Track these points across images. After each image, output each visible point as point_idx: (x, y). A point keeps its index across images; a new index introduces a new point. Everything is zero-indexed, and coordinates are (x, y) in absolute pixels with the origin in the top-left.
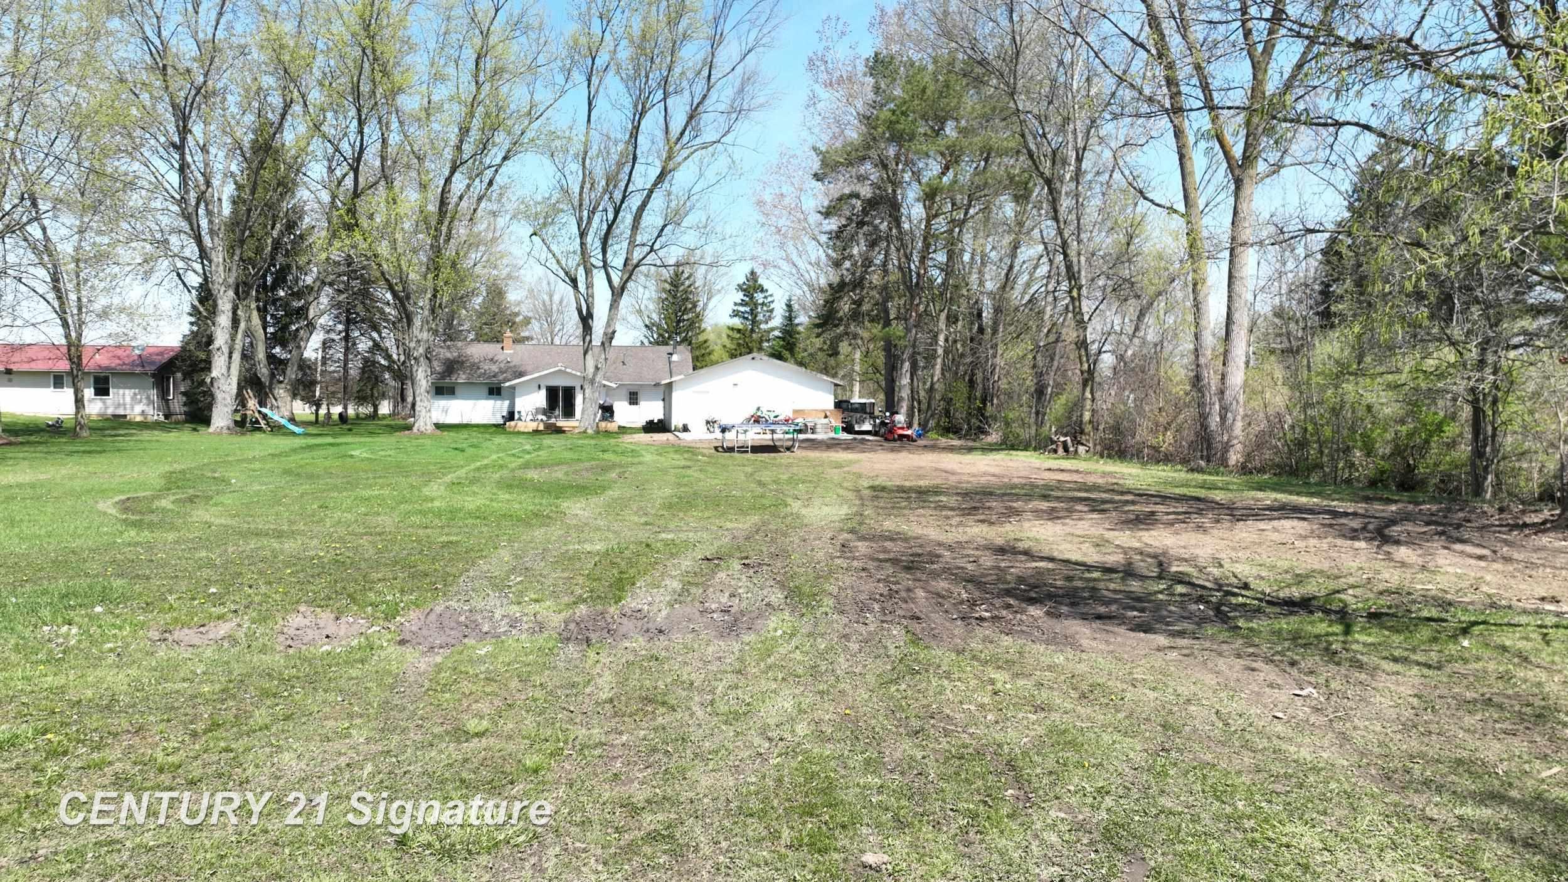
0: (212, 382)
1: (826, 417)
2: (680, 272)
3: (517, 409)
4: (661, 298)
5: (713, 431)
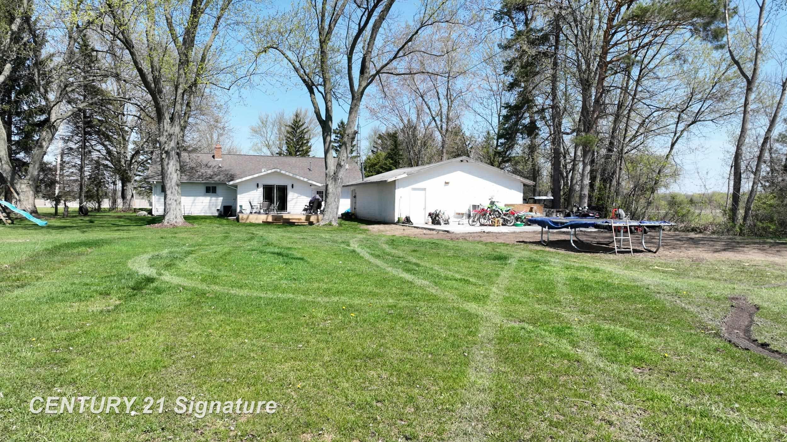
1: (531, 211)
2: (298, 120)
3: (239, 204)
4: (286, 136)
5: (439, 223)
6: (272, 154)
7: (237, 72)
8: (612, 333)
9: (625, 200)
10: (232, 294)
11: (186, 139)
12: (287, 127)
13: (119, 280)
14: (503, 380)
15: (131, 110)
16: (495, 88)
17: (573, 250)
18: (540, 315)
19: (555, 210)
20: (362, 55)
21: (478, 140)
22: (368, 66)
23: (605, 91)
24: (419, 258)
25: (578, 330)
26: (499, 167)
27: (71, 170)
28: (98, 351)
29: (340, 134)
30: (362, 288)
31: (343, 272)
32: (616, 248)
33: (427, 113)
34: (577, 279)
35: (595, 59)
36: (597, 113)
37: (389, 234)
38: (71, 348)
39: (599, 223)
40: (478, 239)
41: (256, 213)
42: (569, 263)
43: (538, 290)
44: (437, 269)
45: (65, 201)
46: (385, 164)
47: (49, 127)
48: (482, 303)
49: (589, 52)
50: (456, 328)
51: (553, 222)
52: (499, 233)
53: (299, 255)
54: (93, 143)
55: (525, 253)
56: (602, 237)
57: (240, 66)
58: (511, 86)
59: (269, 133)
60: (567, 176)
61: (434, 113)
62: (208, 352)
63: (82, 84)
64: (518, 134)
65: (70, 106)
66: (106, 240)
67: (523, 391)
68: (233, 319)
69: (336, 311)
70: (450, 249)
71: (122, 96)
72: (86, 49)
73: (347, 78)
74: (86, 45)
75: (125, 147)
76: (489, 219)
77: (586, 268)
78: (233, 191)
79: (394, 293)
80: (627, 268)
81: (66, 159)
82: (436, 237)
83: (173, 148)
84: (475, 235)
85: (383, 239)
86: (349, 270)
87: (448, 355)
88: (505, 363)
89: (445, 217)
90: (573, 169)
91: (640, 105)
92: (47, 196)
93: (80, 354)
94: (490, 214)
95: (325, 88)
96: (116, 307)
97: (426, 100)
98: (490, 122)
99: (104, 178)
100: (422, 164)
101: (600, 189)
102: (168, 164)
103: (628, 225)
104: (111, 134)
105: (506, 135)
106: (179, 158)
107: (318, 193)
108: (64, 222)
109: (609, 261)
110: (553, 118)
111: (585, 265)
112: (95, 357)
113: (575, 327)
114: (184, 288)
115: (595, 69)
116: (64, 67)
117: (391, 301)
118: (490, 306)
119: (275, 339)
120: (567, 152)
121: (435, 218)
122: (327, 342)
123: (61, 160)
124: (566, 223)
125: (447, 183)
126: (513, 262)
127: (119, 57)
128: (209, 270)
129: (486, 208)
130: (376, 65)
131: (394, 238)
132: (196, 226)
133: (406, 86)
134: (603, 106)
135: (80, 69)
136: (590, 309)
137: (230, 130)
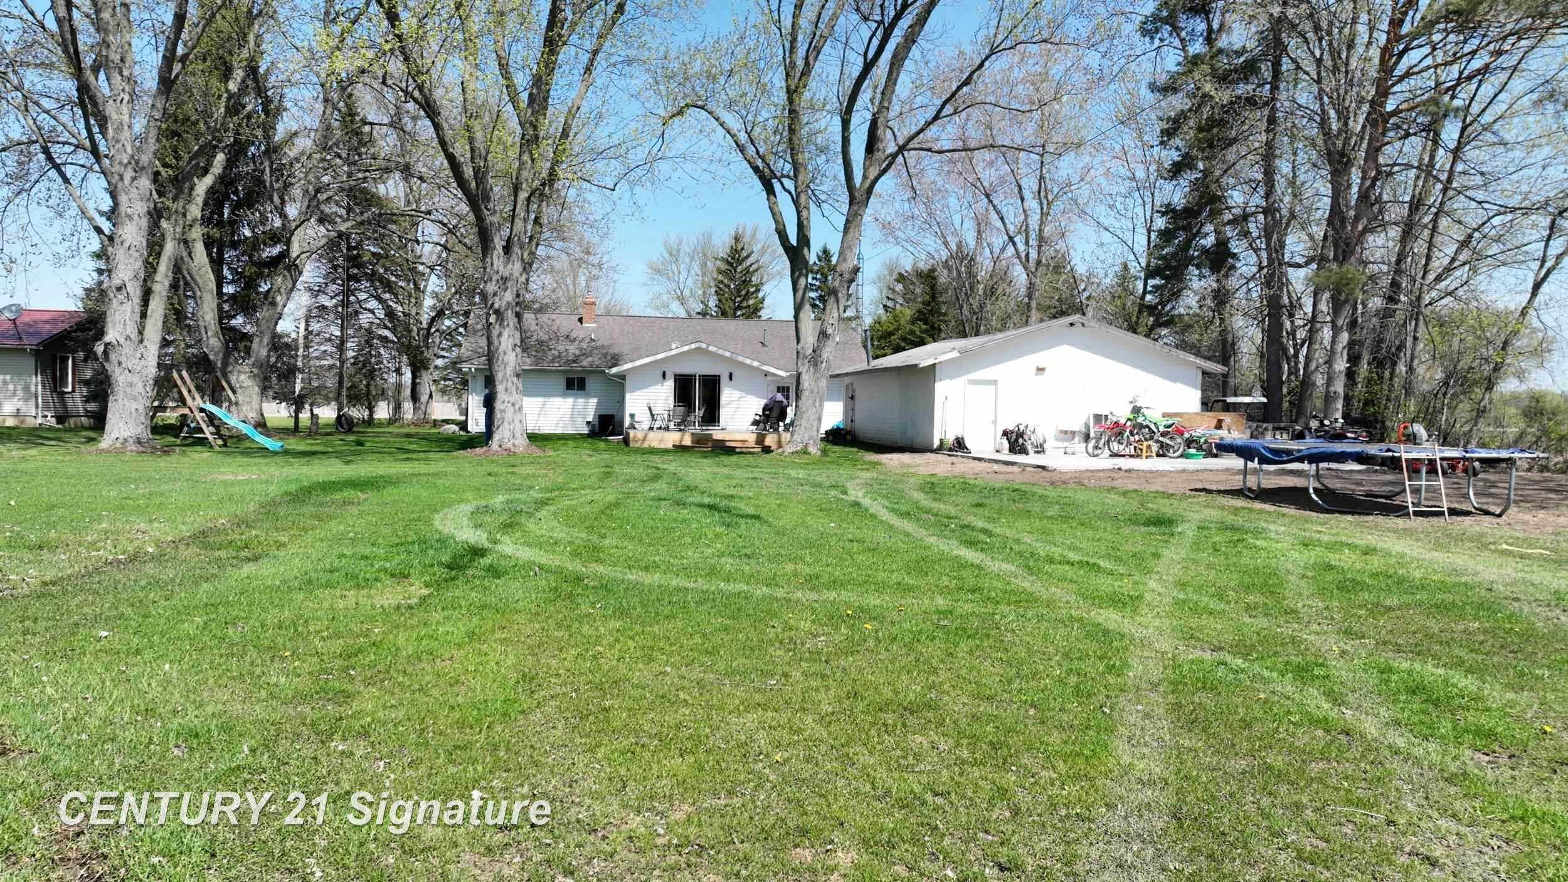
0: (106, 353)
1: (1219, 426)
2: (739, 248)
3: (628, 411)
4: (715, 279)
5: (1023, 451)
6: (689, 314)
7: (629, 156)
8: (1418, 679)
9: (1426, 404)
10: (629, 582)
11: (532, 286)
12: (718, 262)
13: (423, 551)
14: (1189, 763)
15: (430, 231)
16: (1140, 174)
17: (1312, 506)
18: (1255, 638)
19: (1270, 426)
20: (869, 116)
21: (1104, 281)
22: (882, 136)
23: (1384, 174)
24: (990, 520)
25: (1341, 670)
26: (1147, 336)
27: (323, 348)
28: (401, 679)
29: (822, 274)
30: (881, 575)
31: (841, 544)
32: (1410, 505)
33: (998, 229)
34: (1329, 567)
35: (1359, 108)
36: (1365, 220)
37: (922, 471)
38: (352, 673)
39: (1373, 452)
40: (1108, 483)
41: (660, 428)
42: (1308, 534)
43: (1248, 588)
44: (1029, 541)
45: (311, 405)
46: (912, 332)
47: (288, 268)
48: (1128, 609)
49: (1346, 93)
50: (1080, 658)
51: (1271, 451)
52: (1152, 472)
53: (751, 511)
54: (362, 296)
55: (1212, 512)
56: (1378, 481)
57: (634, 143)
58: (1177, 170)
59: (684, 274)
60: (1296, 355)
61: (1011, 228)
62: (599, 687)
63: (346, 186)
64: (1191, 268)
65: (322, 229)
66: (390, 477)
67: (1234, 788)
68: (638, 628)
69: (834, 617)
70: (1051, 503)
71: (414, 207)
72: (352, 122)
73: (841, 161)
74: (351, 113)
75: (419, 304)
76: (1129, 444)
77: (1347, 544)
78: (618, 386)
79: (946, 586)
80: (1438, 546)
81: (315, 326)
82: (1019, 478)
83: (508, 303)
84: (1101, 474)
85: (912, 480)
86: (851, 541)
87: (1069, 712)
88: (1190, 730)
89: (1037, 438)
90: (1311, 338)
91: (1459, 203)
92: (280, 397)
93: (369, 682)
94: (1132, 434)
95: (796, 182)
96: (423, 600)
97: (995, 202)
98: (1130, 243)
99: (382, 363)
100: (988, 332)
101: (1369, 381)
102: (500, 335)
103: (1438, 456)
104: (393, 279)
105: (1165, 269)
106: (519, 322)
107: (781, 389)
108: (312, 444)
109: (1396, 531)
110: (1268, 233)
111: (1344, 539)
112: (396, 690)
113: (1334, 663)
114: (541, 568)
115: (1359, 127)
116: (314, 156)
117: (940, 601)
118: (1146, 616)
119: (721, 666)
120: (1294, 306)
121: (1016, 440)
122: (824, 677)
123: (306, 330)
124: (1299, 451)
125: (1040, 370)
126: (1188, 530)
127: (409, 134)
128: (584, 535)
129: (1123, 421)
130: (898, 134)
131: (933, 479)
132: (551, 453)
133: (954, 176)
134: (1377, 206)
135: (340, 157)
136: (1365, 629)
137: (613, 269)
